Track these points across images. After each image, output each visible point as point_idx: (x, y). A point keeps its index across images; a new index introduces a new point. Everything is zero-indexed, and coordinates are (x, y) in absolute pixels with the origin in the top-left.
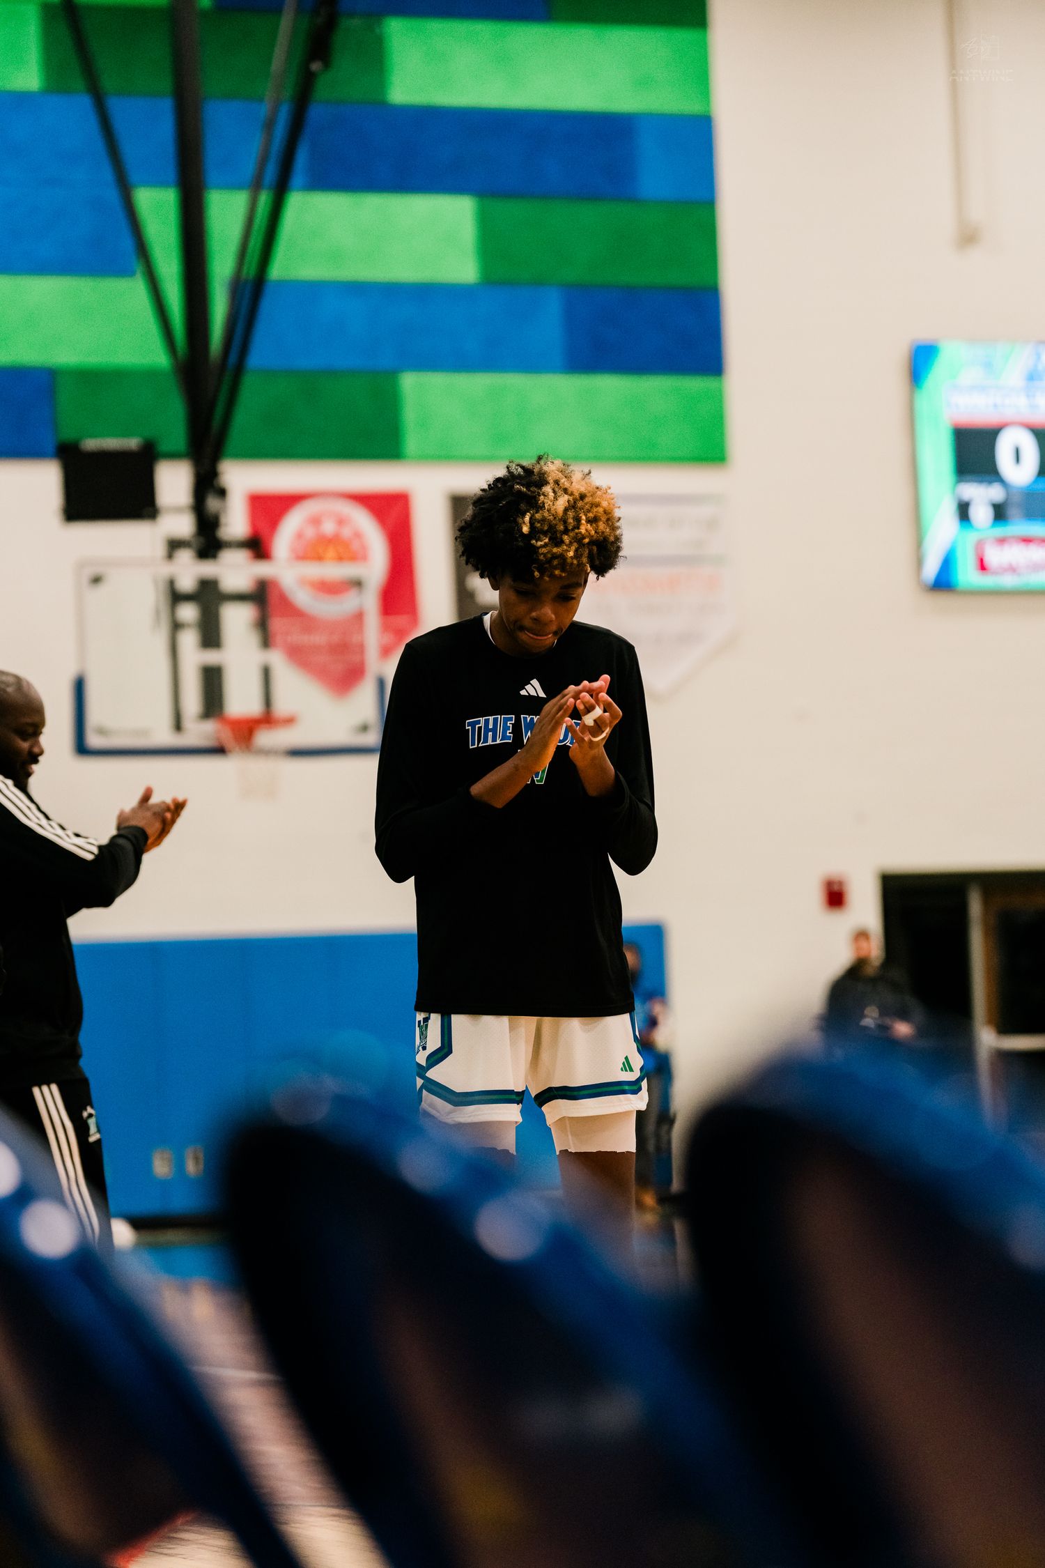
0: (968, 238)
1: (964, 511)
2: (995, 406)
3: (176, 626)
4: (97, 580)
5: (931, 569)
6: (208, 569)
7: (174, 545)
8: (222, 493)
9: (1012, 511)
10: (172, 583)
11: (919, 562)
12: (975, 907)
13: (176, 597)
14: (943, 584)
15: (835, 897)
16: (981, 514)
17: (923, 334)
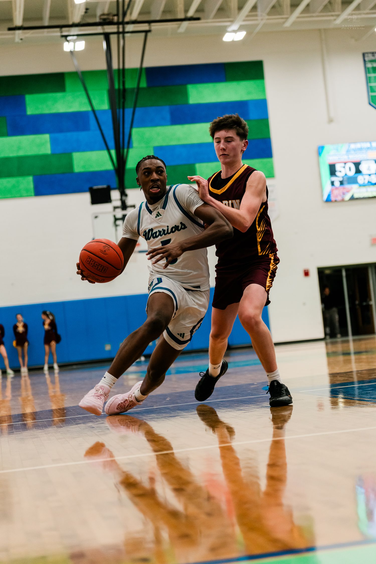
0: (331, 121)
1: (333, 183)
2: (339, 159)
3: (116, 226)
4: (96, 217)
5: (325, 198)
6: (124, 212)
7: (115, 208)
8: (126, 195)
9: (345, 182)
10: (115, 216)
11: (322, 196)
12: (344, 273)
13: (116, 219)
14: (328, 200)
15: (306, 274)
16: (337, 184)
17: (321, 144)
